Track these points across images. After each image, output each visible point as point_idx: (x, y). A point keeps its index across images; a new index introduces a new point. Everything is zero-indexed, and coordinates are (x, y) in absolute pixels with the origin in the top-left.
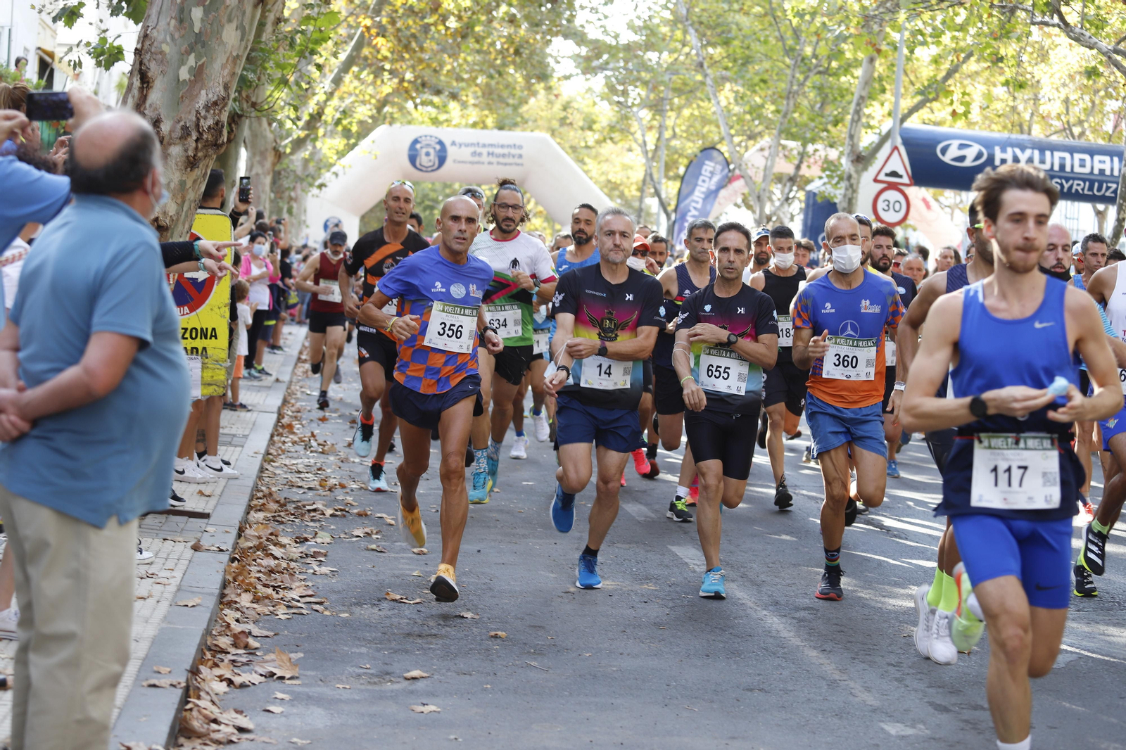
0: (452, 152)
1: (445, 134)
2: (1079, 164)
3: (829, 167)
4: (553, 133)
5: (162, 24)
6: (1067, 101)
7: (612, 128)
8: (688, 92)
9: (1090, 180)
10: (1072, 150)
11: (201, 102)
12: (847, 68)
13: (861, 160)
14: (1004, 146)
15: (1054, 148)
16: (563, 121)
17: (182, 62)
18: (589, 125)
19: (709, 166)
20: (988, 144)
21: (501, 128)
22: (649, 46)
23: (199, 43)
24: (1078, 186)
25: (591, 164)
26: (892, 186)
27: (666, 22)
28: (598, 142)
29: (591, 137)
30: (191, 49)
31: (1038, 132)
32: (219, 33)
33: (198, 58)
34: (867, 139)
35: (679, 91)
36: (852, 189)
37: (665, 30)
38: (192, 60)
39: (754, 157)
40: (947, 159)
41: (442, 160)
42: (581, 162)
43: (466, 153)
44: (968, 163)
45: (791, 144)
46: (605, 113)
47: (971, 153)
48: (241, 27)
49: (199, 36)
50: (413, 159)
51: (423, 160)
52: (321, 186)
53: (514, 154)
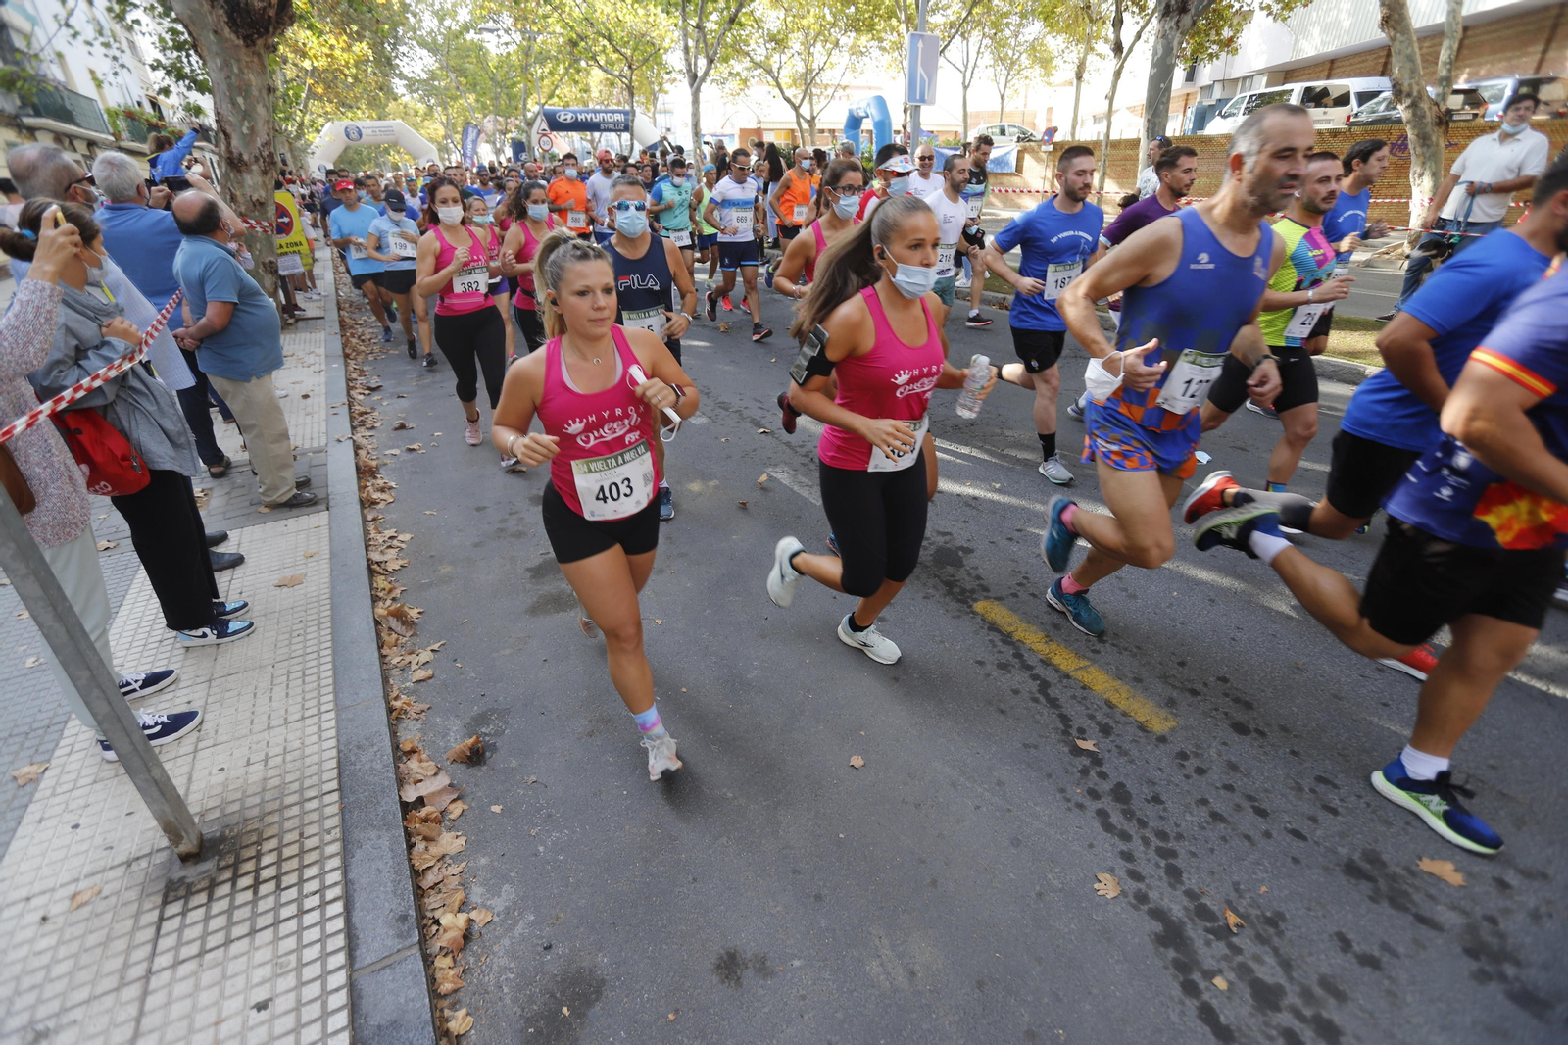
0: (363, 131)
1: (359, 124)
2: (609, 117)
3: (517, 127)
4: (403, 119)
5: (224, 106)
6: (600, 92)
7: (426, 114)
8: (455, 98)
9: (615, 123)
10: (606, 112)
11: (259, 144)
12: (514, 84)
13: (530, 124)
14: (581, 112)
15: (599, 112)
16: (405, 113)
17: (242, 125)
18: (416, 113)
19: (471, 130)
20: (575, 112)
21: (380, 119)
22: (434, 79)
23: (247, 115)
24: (611, 126)
25: (423, 132)
26: (545, 135)
27: (438, 68)
28: (422, 121)
29: (419, 119)
30: (244, 118)
31: (591, 106)
32: (255, 109)
33: (249, 122)
34: (530, 115)
35: (451, 98)
36: (529, 137)
37: (438, 72)
38: (246, 123)
39: (488, 124)
40: (561, 120)
41: (360, 135)
42: (417, 130)
43: (369, 132)
44: (569, 121)
45: (500, 119)
46: (422, 108)
47: (569, 116)
48: (264, 106)
49: (245, 111)
50: (348, 136)
51: (352, 136)
52: (313, 153)
53: (389, 131)
